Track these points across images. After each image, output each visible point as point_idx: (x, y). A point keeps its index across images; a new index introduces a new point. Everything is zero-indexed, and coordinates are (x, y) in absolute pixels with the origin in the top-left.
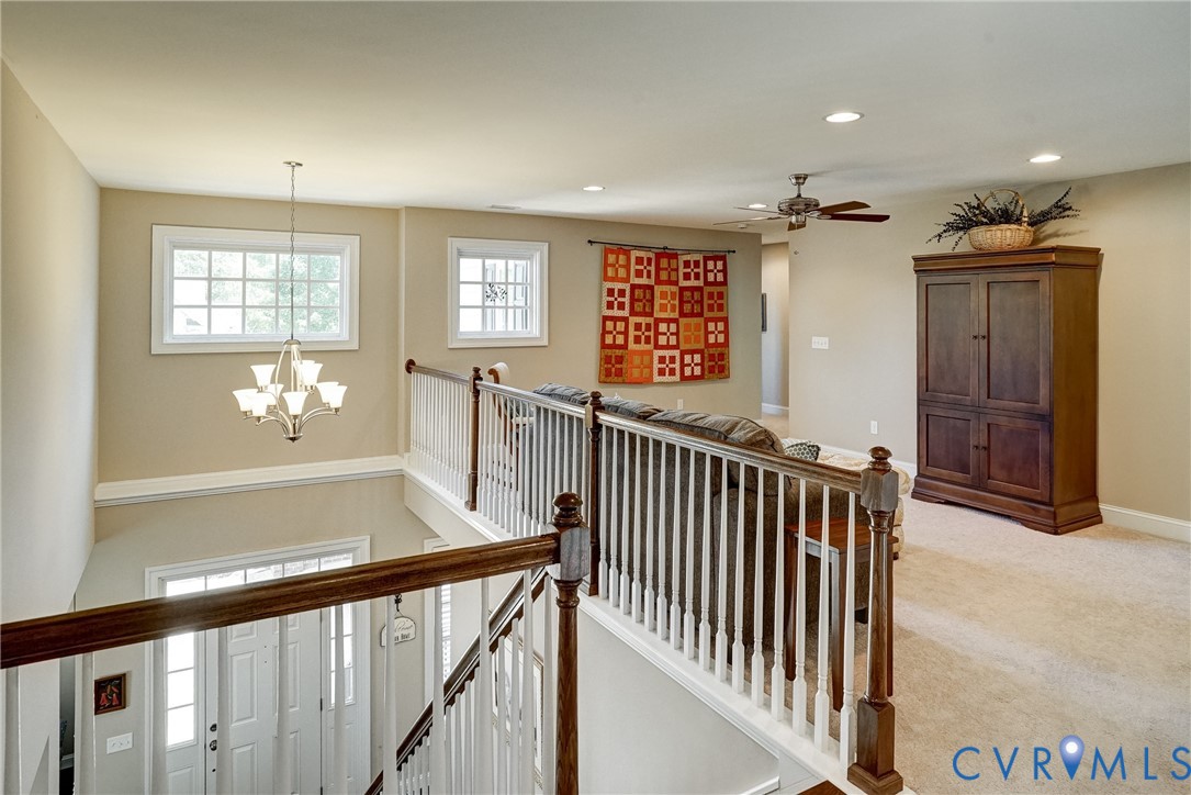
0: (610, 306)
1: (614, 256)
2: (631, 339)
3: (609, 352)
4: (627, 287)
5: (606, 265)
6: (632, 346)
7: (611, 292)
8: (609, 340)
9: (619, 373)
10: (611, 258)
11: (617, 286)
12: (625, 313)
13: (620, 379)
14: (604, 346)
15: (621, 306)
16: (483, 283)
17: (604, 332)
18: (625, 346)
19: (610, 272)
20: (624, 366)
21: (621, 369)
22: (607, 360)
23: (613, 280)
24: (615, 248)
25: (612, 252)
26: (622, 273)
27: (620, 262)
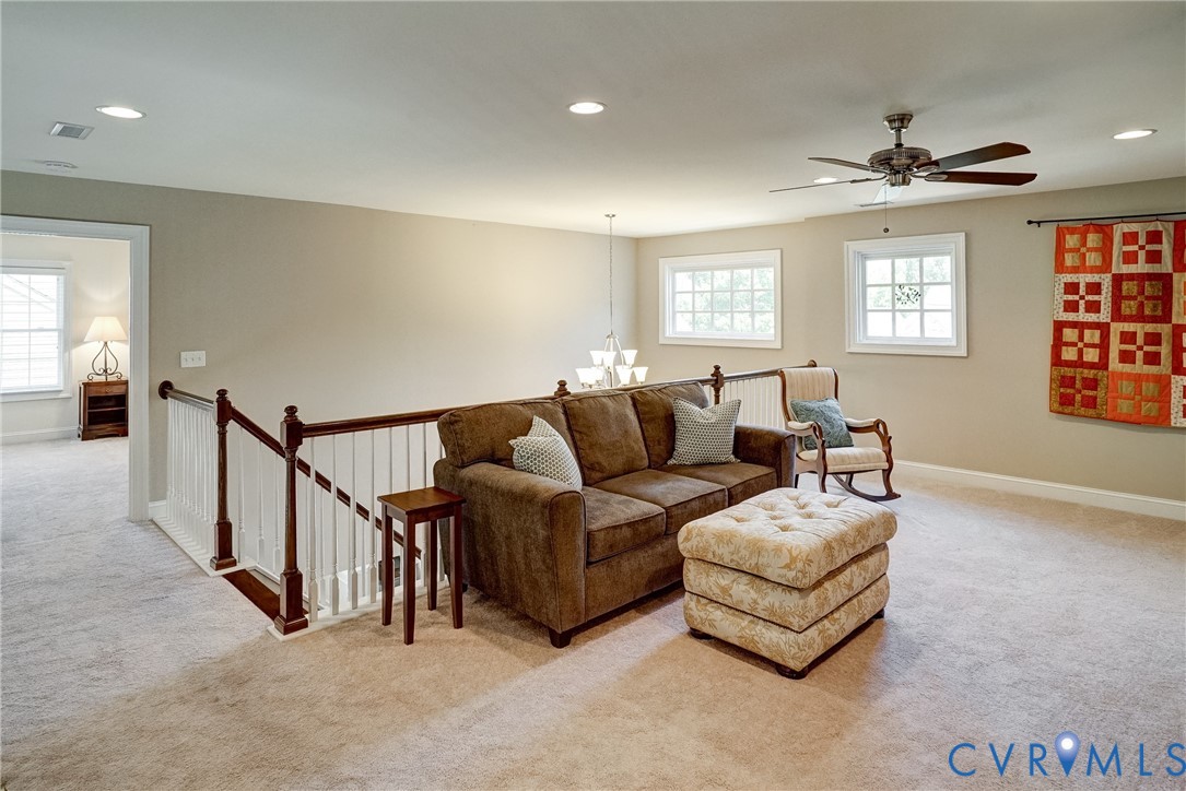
0: (1071, 307)
1: (1076, 237)
2: (1114, 354)
3: (1069, 372)
4: (1106, 281)
5: (1060, 250)
6: (1114, 364)
7: (1072, 288)
8: (1069, 354)
9: (1091, 403)
10: (1072, 241)
11: (1084, 279)
12: (1104, 316)
13: (1091, 412)
14: (1057, 361)
15: (1094, 307)
16: (893, 285)
17: (1058, 344)
18: (1103, 364)
19: (1069, 260)
20: (1100, 393)
21: (1095, 398)
22: (1066, 382)
23: (1075, 270)
24: (1080, 225)
25: (1072, 231)
26: (1093, 259)
27: (1090, 244)
